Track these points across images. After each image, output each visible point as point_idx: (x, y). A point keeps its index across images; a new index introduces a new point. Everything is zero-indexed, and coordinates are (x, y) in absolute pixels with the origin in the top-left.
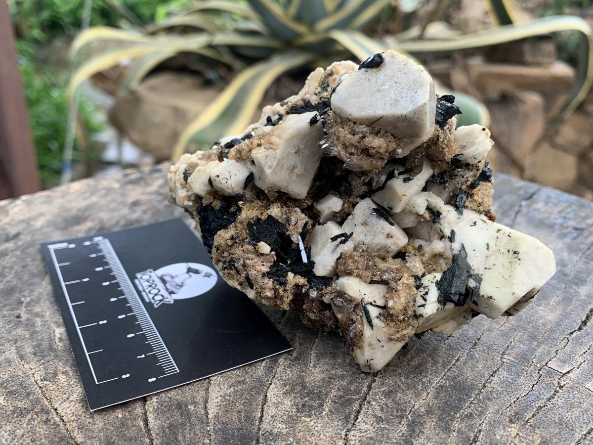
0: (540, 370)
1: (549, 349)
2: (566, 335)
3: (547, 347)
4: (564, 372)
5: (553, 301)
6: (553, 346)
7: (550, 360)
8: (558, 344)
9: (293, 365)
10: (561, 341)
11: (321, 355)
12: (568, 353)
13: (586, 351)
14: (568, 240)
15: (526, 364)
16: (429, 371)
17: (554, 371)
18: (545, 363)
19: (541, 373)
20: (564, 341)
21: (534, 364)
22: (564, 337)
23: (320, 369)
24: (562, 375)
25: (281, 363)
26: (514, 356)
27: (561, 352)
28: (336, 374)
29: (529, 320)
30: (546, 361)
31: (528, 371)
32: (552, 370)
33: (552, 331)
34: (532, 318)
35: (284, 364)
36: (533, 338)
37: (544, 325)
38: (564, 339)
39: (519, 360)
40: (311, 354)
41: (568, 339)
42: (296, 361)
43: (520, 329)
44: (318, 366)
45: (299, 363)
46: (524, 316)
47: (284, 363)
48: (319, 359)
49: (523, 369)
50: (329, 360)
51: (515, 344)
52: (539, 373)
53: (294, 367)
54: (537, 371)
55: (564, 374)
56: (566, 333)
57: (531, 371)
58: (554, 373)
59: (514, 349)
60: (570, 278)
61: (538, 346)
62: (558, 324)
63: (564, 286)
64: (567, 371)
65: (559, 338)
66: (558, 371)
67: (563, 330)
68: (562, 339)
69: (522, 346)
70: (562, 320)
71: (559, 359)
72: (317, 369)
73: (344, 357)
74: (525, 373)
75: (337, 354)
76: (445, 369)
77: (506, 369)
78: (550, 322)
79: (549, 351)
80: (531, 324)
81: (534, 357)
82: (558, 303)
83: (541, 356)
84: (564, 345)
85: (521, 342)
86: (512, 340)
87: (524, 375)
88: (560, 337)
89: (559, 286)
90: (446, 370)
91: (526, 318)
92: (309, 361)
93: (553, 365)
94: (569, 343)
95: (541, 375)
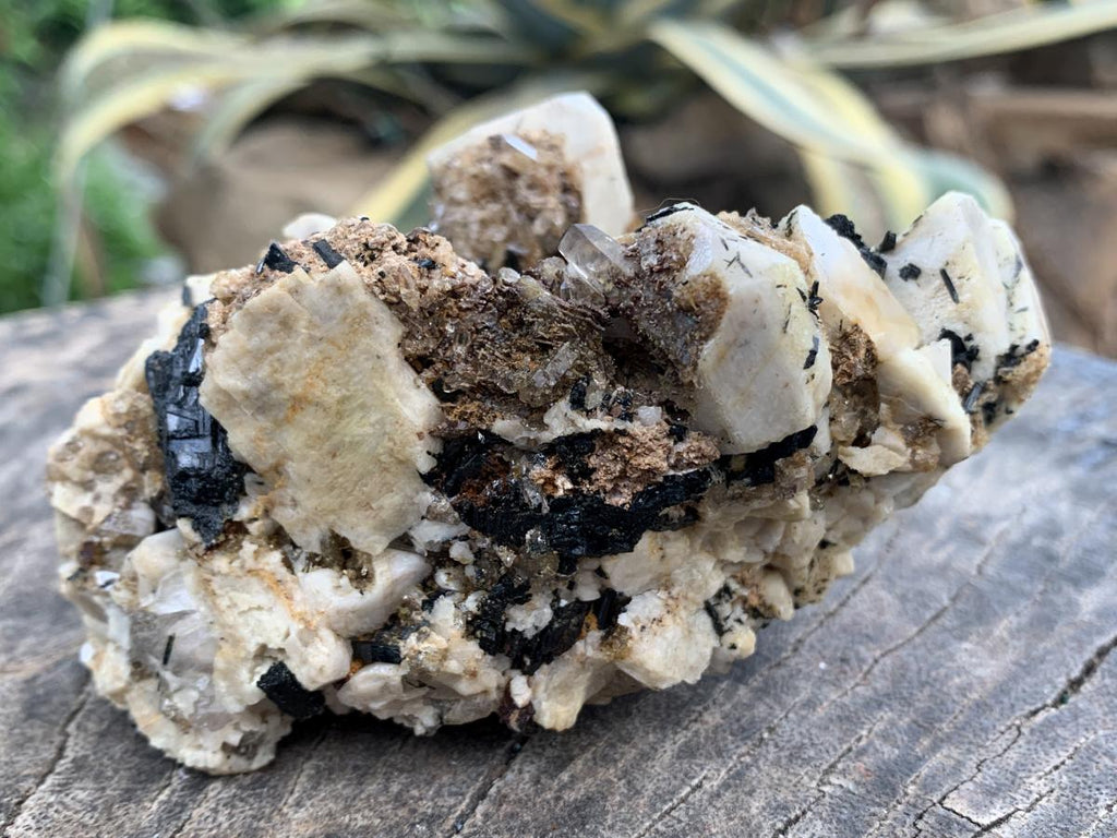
0: (920, 817)
1: (961, 758)
2: (1017, 718)
3: (955, 753)
4: (986, 821)
5: (1001, 629)
6: (973, 748)
7: (956, 788)
8: (988, 743)
9: (242, 800)
10: (998, 735)
11: (327, 772)
12: (1011, 769)
13: (1063, 763)
14: (1077, 472)
15: (885, 798)
16: (609, 817)
17: (958, 818)
18: (940, 797)
19: (920, 825)
20: (1007, 736)
21: (907, 798)
22: (1009, 723)
23: (311, 810)
24: (978, 829)
25: (211, 794)
26: (857, 778)
27: (992, 765)
28: (348, 826)
29: (924, 678)
30: (944, 790)
31: (886, 818)
32: (954, 816)
33: (981, 707)
34: (933, 674)
35: (220, 796)
36: (924, 725)
37: (963, 690)
38: (1009, 728)
39: (870, 788)
40: (302, 771)
41: (1018, 728)
42: (254, 789)
43: (895, 704)
44: (308, 803)
45: (259, 796)
46: (914, 667)
47: (219, 793)
48: (319, 784)
49: (874, 815)
50: (344, 787)
51: (870, 743)
52: (915, 825)
53: (241, 804)
54: (910, 821)
55: (987, 829)
56: (1018, 714)
57: (895, 819)
58: (958, 824)
59: (865, 759)
60: (1062, 566)
61: (934, 748)
62: (1002, 690)
63: (1041, 587)
64: (994, 819)
65: (994, 727)
66: (969, 819)
67: (1013, 706)
68: (1003, 728)
69: (886, 749)
70: (1014, 678)
71: (981, 785)
72: (303, 810)
73: (388, 780)
74: (877, 825)
75: (371, 771)
76: (655, 812)
77: (824, 815)
78: (982, 681)
79: (959, 762)
80: (927, 691)
81: (912, 779)
82: (1015, 633)
83: (933, 777)
84: (1004, 746)
85: (885, 737)
86: (864, 733)
87: (871, 830)
88: (997, 724)
89: (1027, 587)
90: (656, 816)
91: (919, 671)
92: (290, 788)
93: (957, 804)
94: (1021, 742)
95: (920, 831)
